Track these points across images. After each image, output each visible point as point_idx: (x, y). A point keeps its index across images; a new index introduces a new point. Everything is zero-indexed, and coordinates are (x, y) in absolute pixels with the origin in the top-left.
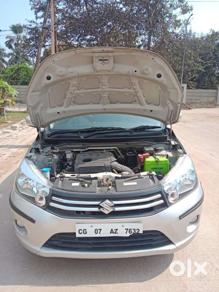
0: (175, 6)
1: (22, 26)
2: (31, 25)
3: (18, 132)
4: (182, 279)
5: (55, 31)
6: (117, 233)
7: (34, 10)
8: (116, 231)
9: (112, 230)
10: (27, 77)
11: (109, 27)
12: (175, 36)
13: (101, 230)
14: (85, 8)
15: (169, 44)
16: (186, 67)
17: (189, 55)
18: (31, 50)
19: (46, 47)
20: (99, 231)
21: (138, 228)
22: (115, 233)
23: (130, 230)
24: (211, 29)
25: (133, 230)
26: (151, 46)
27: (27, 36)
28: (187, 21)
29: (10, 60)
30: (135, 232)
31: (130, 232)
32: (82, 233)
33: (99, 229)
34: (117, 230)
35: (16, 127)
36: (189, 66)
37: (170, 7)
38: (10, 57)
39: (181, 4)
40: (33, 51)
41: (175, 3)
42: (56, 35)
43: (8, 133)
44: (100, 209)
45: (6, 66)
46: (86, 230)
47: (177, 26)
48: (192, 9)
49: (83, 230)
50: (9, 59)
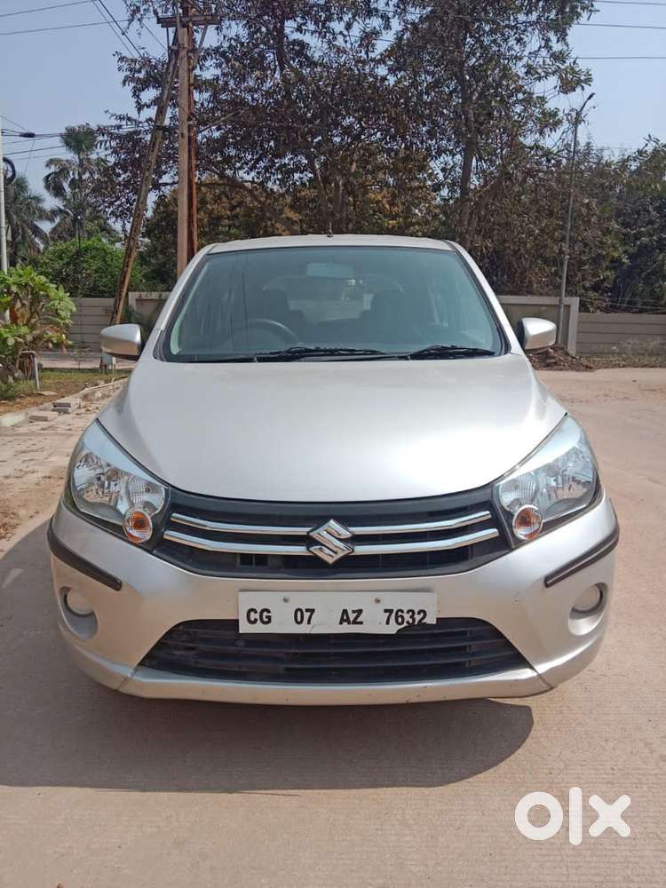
0: (540, 71)
1: (95, 128)
2: (119, 127)
3: (73, 418)
4: (555, 780)
5: (189, 137)
6: (361, 623)
7: (132, 85)
8: (357, 617)
9: (345, 612)
10: (103, 275)
11: (347, 131)
12: (542, 156)
13: (312, 611)
14: (277, 75)
15: (524, 180)
16: (576, 248)
17: (584, 210)
18: (118, 198)
19: (163, 188)
20: (307, 615)
21: (423, 608)
22: (355, 622)
23: (400, 613)
24: (650, 136)
25: (408, 612)
26: (472, 187)
27: (109, 158)
28: (578, 114)
29: (54, 230)
30: (414, 620)
31: (400, 620)
32: (256, 620)
33: (307, 610)
34: (360, 612)
35: (68, 405)
36: (586, 245)
37: (526, 73)
38: (57, 220)
39: (557, 64)
40: (123, 200)
41: (541, 61)
42: (193, 150)
43: (45, 419)
44: (311, 549)
45: (42, 247)
46: (268, 611)
47: (546, 126)
48: (588, 80)
49: (259, 611)
50: (53, 225)
